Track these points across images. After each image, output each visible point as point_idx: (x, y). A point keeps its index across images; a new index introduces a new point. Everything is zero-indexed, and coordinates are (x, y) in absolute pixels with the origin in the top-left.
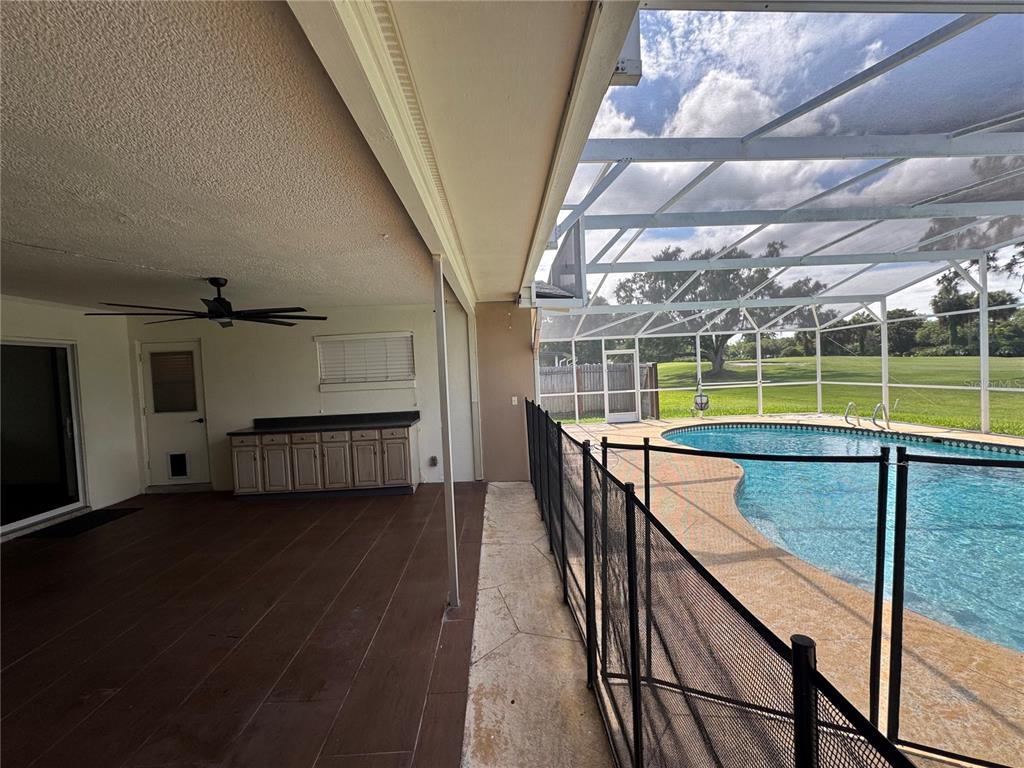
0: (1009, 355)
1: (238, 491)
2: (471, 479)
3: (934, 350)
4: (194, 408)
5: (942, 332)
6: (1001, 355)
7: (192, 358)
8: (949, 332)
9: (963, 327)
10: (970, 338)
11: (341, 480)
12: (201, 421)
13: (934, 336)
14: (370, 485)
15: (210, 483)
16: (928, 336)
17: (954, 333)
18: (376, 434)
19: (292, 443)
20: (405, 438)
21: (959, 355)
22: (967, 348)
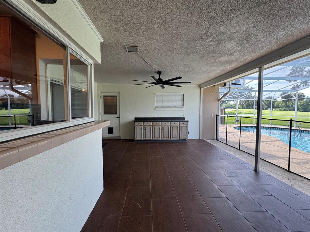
0: (302, 111)
1: (136, 139)
2: (198, 139)
3: (280, 109)
4: (116, 113)
5: (283, 104)
6: (300, 111)
7: (116, 98)
8: (285, 104)
9: (289, 102)
10: (291, 106)
11: (166, 137)
12: (118, 117)
13: (280, 105)
14: (176, 139)
15: (120, 137)
16: (278, 105)
17: (286, 104)
18: (178, 123)
19: (153, 125)
20: (187, 125)
21: (287, 110)
22: (290, 109)
